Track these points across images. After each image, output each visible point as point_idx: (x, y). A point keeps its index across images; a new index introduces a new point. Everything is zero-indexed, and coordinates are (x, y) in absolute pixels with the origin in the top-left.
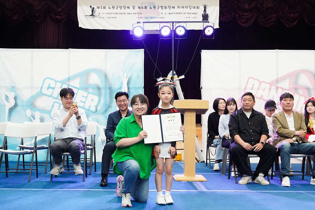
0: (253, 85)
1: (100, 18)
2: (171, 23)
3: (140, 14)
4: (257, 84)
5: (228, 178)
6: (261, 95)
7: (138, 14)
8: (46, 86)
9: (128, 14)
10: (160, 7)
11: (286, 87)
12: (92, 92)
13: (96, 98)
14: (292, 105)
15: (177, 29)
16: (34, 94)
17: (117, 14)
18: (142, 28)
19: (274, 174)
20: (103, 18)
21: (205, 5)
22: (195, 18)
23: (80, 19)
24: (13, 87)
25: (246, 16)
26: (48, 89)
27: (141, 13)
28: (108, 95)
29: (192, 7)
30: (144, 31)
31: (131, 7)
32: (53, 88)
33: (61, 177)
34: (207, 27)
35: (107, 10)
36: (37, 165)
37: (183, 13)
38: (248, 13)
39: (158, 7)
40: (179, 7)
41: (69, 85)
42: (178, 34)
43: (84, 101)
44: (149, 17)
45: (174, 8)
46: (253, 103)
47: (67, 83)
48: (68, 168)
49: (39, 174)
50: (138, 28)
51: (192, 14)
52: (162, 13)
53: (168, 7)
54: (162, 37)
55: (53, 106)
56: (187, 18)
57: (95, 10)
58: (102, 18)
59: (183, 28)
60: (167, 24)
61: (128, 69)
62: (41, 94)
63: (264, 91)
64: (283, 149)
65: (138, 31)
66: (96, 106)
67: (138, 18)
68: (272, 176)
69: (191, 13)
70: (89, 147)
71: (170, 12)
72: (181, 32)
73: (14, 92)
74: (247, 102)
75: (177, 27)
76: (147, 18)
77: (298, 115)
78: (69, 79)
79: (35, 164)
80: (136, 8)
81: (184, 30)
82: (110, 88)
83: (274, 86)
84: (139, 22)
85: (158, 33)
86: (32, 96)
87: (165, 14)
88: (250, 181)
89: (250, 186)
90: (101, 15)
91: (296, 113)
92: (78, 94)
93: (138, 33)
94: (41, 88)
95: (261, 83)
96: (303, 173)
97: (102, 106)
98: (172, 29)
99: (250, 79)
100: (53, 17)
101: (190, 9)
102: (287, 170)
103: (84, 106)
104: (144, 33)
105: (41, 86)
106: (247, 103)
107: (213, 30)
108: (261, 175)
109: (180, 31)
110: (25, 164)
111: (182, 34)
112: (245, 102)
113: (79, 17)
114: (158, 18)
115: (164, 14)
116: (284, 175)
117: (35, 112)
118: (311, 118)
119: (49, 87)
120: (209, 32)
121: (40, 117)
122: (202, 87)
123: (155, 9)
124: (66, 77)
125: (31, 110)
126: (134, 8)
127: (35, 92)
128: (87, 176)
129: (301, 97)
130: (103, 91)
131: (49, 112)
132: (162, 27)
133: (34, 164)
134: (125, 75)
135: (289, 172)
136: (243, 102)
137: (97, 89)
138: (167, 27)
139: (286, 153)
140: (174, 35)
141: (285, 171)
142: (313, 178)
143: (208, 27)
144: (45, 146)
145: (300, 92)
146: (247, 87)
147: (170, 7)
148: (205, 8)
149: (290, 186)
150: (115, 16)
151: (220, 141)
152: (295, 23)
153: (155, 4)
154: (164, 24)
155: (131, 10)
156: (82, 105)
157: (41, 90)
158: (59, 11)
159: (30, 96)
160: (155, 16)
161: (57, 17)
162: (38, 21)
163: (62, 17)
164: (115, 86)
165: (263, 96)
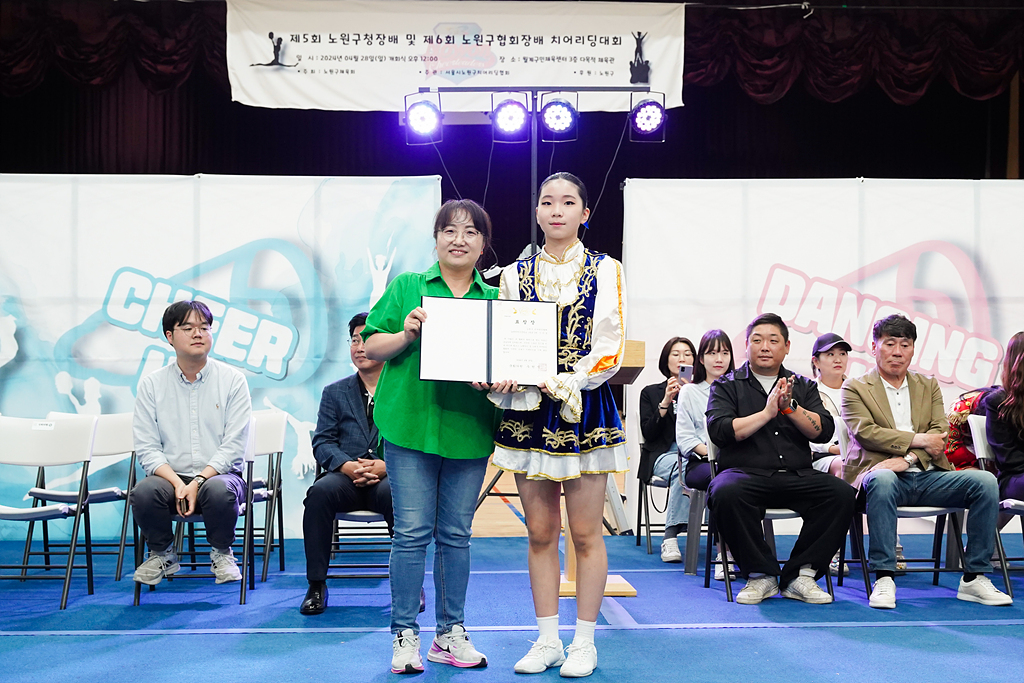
0: (787, 288)
1: (302, 74)
2: (529, 94)
3: (432, 59)
4: (797, 287)
5: (704, 583)
6: (812, 322)
7: (424, 59)
8: (120, 293)
9: (392, 59)
10: (495, 38)
11: (887, 295)
13: (286, 335)
15: (548, 110)
16: (80, 323)
17: (356, 59)
18: (434, 107)
19: (846, 568)
20: (312, 72)
21: (639, 34)
22: (606, 73)
23: (235, 74)
24: (12, 300)
25: (769, 68)
26: (127, 304)
27: (436, 59)
28: (324, 324)
29: (598, 39)
31: (402, 39)
32: (146, 303)
33: (169, 592)
34: (641, 106)
35: (324, 47)
36: (89, 554)
37: (568, 59)
38: (776, 59)
39: (490, 39)
40: (557, 40)
41: (196, 293)
42: (551, 126)
43: (248, 343)
44: (460, 70)
45: (541, 40)
46: (781, 349)
47: (191, 286)
48: (193, 561)
49: (98, 582)
50: (424, 107)
51: (597, 60)
52: (502, 59)
53: (521, 38)
54: (500, 136)
55: (144, 360)
56: (582, 73)
57: (285, 47)
58: (309, 71)
59: (565, 109)
60: (514, 96)
61: (390, 240)
62: (104, 322)
63: (819, 307)
64: (876, 490)
66: (284, 359)
67: (424, 72)
68: (841, 574)
69: (594, 59)
70: (263, 492)
71: (529, 56)
72: (559, 121)
73: (16, 314)
74: (765, 345)
75: (549, 105)
76: (453, 73)
77: (922, 382)
78: (197, 273)
79: (84, 549)
80: (420, 39)
81: (569, 114)
82: (332, 302)
83: (852, 291)
84: (427, 90)
85: (487, 121)
86: (75, 330)
87: (513, 60)
88: (773, 593)
89: (771, 610)
90: (305, 63)
91: (917, 380)
92: (226, 320)
93: (423, 124)
94: (106, 302)
95: (809, 282)
96: (937, 566)
97: (303, 360)
98: (530, 110)
99: (777, 271)
100: (148, 68)
101: (593, 45)
102: (887, 556)
104: (440, 123)
105: (104, 296)
106: (765, 348)
107: (660, 116)
108: (807, 573)
109: (558, 117)
110: (51, 549)
111: (563, 128)
112: (757, 347)
113: (232, 68)
114: (489, 75)
115: (508, 60)
116: (876, 571)
117: (86, 378)
119: (131, 300)
120: (649, 121)
121: (100, 396)
123: (480, 43)
124: (187, 264)
125: (72, 373)
126: (411, 39)
127: (84, 314)
128: (255, 586)
129: (934, 325)
130: (308, 311)
131: (131, 380)
132: (501, 106)
133: (78, 549)
134: (381, 260)
135: (893, 561)
136: (750, 344)
137: (290, 304)
138: (516, 106)
139: (883, 502)
140: (539, 131)
141: (881, 559)
142: (967, 580)
143: (645, 104)
144: (116, 490)
145: (933, 310)
146: (767, 297)
147: (527, 38)
148: (639, 41)
149: (894, 606)
150: (350, 65)
151: (680, 467)
152: (921, 93)
153: (481, 30)
154: (505, 96)
155: (402, 48)
156: (240, 355)
157: (104, 310)
158: (167, 48)
159: (68, 328)
160: (480, 66)
161: (160, 67)
162: (97, 81)
163: (174, 68)
164: (348, 293)
165: (817, 324)
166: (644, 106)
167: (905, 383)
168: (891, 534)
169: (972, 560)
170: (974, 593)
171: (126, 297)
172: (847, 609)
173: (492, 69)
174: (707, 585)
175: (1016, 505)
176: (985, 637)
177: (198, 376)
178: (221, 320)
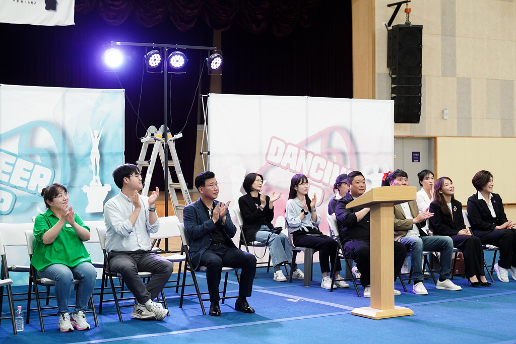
0: (278, 147)
6: (287, 164)
12: (40, 162)
13: (48, 173)
28: (68, 167)
42: (175, 65)
43: (28, 178)
61: (101, 122)
63: (291, 157)
72: (178, 63)
82: (71, 155)
83: (303, 149)
92: (16, 165)
95: (287, 145)
99: (273, 140)
102: (422, 275)
103: (27, 187)
111: (179, 66)
116: (417, 281)
122: (208, 152)
130: (59, 160)
134: (96, 133)
137: (50, 156)
140: (168, 67)
141: (419, 276)
142: (441, 281)
145: (334, 158)
156: (23, 184)
164: (80, 151)
165: (290, 164)
178: (13, 165)
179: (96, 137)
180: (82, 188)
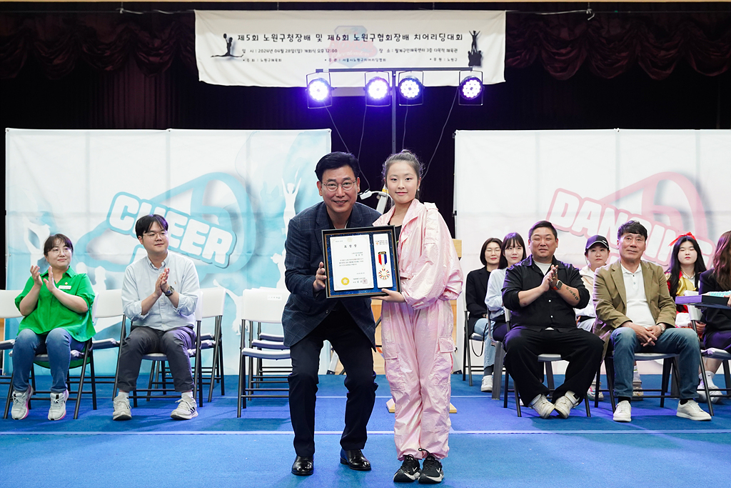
1: (246, 62)
2: (391, 73)
3: (333, 51)
5: (503, 405)
7: (328, 51)
8: (118, 210)
9: (306, 51)
10: (376, 36)
11: (635, 209)
12: (218, 224)
13: (228, 237)
14: (641, 250)
15: (403, 84)
16: (92, 230)
17: (282, 51)
18: (326, 83)
19: (601, 395)
20: (253, 60)
21: (474, 32)
22: (452, 59)
23: (201, 63)
24: (47, 214)
25: (564, 55)
26: (123, 217)
27: (336, 51)
28: (253, 230)
29: (446, 36)
30: (331, 89)
31: (313, 37)
32: (135, 216)
33: (146, 408)
34: (467, 81)
35: (261, 43)
37: (426, 50)
38: (569, 49)
39: (372, 36)
40: (418, 37)
42: (405, 95)
43: (202, 243)
44: (352, 58)
45: (407, 37)
46: (553, 244)
47: (165, 204)
48: (164, 387)
49: (99, 402)
50: (319, 82)
51: (446, 50)
52: (381, 50)
53: (393, 36)
54: (370, 102)
55: (134, 254)
56: (435, 59)
57: (235, 44)
58: (251, 60)
59: (415, 83)
60: (380, 74)
61: (297, 173)
62: (108, 229)
63: (589, 218)
64: (620, 343)
65: (318, 90)
66: (226, 254)
67: (328, 60)
69: (443, 50)
70: (209, 342)
71: (399, 48)
73: (50, 224)
74: (543, 242)
75: (403, 80)
76: (347, 60)
77: (651, 269)
78: (168, 196)
79: (90, 380)
80: (325, 38)
81: (417, 86)
82: (258, 215)
83: (611, 207)
84: (321, 71)
85: (362, 94)
86: (89, 234)
87: (388, 51)
89: (546, 423)
90: (248, 55)
91: (648, 266)
92: (188, 227)
93: (319, 94)
94: (109, 215)
95: (582, 201)
96: (663, 394)
97: (240, 254)
98: (391, 85)
99: (560, 193)
100: (143, 59)
101: (443, 40)
102: (627, 387)
103: (201, 254)
104: (330, 93)
105: (107, 212)
106: (543, 244)
107: (480, 87)
109: (410, 89)
110: (71, 380)
111: (413, 96)
113: (199, 59)
114: (372, 62)
115: (385, 51)
116: (619, 397)
117: (96, 267)
118: (684, 276)
119: (125, 214)
120: (472, 91)
121: (105, 279)
122: (456, 212)
123: (365, 40)
124: (162, 190)
125: (87, 263)
126: (319, 37)
127: (94, 224)
128: (203, 405)
130: (242, 221)
131: (121, 267)
132: (371, 81)
134: (291, 186)
135: (631, 391)
136: (532, 241)
137: (231, 217)
138: (381, 81)
139: (625, 350)
140: (397, 98)
141: (622, 389)
142: (682, 404)
144: (112, 340)
145: (667, 220)
147: (398, 36)
148: (475, 37)
149: (630, 420)
150: (279, 55)
151: (490, 327)
152: (669, 72)
153: (366, 31)
154: (375, 74)
155: (313, 43)
156: (197, 251)
157: (108, 220)
158: (156, 45)
159: (84, 233)
160: (366, 55)
161: (152, 59)
162: (108, 69)
163: (161, 59)
164: (269, 209)
165: (587, 229)
166: (468, 80)
167: (640, 268)
168: (630, 372)
169: (683, 390)
170: (686, 412)
171: (122, 212)
172: (598, 422)
173: (374, 58)
174: (506, 406)
175: (716, 352)
176: (689, 441)
177: (163, 264)
178: (185, 228)
179: (291, 191)
180: (272, 258)
